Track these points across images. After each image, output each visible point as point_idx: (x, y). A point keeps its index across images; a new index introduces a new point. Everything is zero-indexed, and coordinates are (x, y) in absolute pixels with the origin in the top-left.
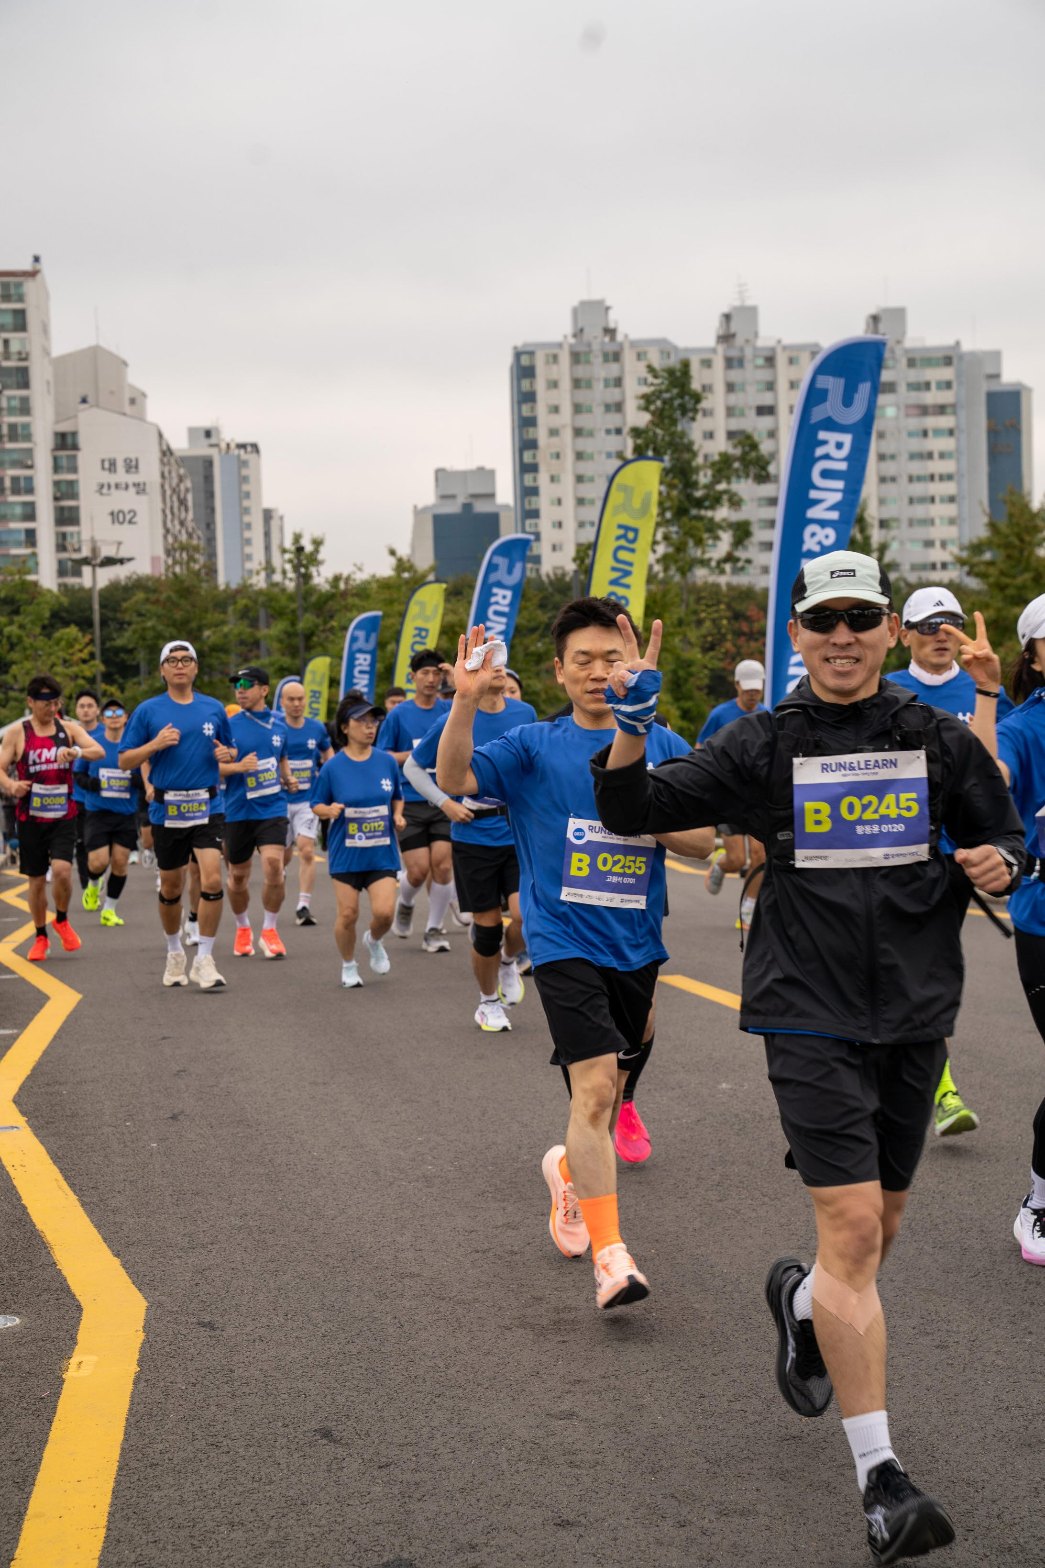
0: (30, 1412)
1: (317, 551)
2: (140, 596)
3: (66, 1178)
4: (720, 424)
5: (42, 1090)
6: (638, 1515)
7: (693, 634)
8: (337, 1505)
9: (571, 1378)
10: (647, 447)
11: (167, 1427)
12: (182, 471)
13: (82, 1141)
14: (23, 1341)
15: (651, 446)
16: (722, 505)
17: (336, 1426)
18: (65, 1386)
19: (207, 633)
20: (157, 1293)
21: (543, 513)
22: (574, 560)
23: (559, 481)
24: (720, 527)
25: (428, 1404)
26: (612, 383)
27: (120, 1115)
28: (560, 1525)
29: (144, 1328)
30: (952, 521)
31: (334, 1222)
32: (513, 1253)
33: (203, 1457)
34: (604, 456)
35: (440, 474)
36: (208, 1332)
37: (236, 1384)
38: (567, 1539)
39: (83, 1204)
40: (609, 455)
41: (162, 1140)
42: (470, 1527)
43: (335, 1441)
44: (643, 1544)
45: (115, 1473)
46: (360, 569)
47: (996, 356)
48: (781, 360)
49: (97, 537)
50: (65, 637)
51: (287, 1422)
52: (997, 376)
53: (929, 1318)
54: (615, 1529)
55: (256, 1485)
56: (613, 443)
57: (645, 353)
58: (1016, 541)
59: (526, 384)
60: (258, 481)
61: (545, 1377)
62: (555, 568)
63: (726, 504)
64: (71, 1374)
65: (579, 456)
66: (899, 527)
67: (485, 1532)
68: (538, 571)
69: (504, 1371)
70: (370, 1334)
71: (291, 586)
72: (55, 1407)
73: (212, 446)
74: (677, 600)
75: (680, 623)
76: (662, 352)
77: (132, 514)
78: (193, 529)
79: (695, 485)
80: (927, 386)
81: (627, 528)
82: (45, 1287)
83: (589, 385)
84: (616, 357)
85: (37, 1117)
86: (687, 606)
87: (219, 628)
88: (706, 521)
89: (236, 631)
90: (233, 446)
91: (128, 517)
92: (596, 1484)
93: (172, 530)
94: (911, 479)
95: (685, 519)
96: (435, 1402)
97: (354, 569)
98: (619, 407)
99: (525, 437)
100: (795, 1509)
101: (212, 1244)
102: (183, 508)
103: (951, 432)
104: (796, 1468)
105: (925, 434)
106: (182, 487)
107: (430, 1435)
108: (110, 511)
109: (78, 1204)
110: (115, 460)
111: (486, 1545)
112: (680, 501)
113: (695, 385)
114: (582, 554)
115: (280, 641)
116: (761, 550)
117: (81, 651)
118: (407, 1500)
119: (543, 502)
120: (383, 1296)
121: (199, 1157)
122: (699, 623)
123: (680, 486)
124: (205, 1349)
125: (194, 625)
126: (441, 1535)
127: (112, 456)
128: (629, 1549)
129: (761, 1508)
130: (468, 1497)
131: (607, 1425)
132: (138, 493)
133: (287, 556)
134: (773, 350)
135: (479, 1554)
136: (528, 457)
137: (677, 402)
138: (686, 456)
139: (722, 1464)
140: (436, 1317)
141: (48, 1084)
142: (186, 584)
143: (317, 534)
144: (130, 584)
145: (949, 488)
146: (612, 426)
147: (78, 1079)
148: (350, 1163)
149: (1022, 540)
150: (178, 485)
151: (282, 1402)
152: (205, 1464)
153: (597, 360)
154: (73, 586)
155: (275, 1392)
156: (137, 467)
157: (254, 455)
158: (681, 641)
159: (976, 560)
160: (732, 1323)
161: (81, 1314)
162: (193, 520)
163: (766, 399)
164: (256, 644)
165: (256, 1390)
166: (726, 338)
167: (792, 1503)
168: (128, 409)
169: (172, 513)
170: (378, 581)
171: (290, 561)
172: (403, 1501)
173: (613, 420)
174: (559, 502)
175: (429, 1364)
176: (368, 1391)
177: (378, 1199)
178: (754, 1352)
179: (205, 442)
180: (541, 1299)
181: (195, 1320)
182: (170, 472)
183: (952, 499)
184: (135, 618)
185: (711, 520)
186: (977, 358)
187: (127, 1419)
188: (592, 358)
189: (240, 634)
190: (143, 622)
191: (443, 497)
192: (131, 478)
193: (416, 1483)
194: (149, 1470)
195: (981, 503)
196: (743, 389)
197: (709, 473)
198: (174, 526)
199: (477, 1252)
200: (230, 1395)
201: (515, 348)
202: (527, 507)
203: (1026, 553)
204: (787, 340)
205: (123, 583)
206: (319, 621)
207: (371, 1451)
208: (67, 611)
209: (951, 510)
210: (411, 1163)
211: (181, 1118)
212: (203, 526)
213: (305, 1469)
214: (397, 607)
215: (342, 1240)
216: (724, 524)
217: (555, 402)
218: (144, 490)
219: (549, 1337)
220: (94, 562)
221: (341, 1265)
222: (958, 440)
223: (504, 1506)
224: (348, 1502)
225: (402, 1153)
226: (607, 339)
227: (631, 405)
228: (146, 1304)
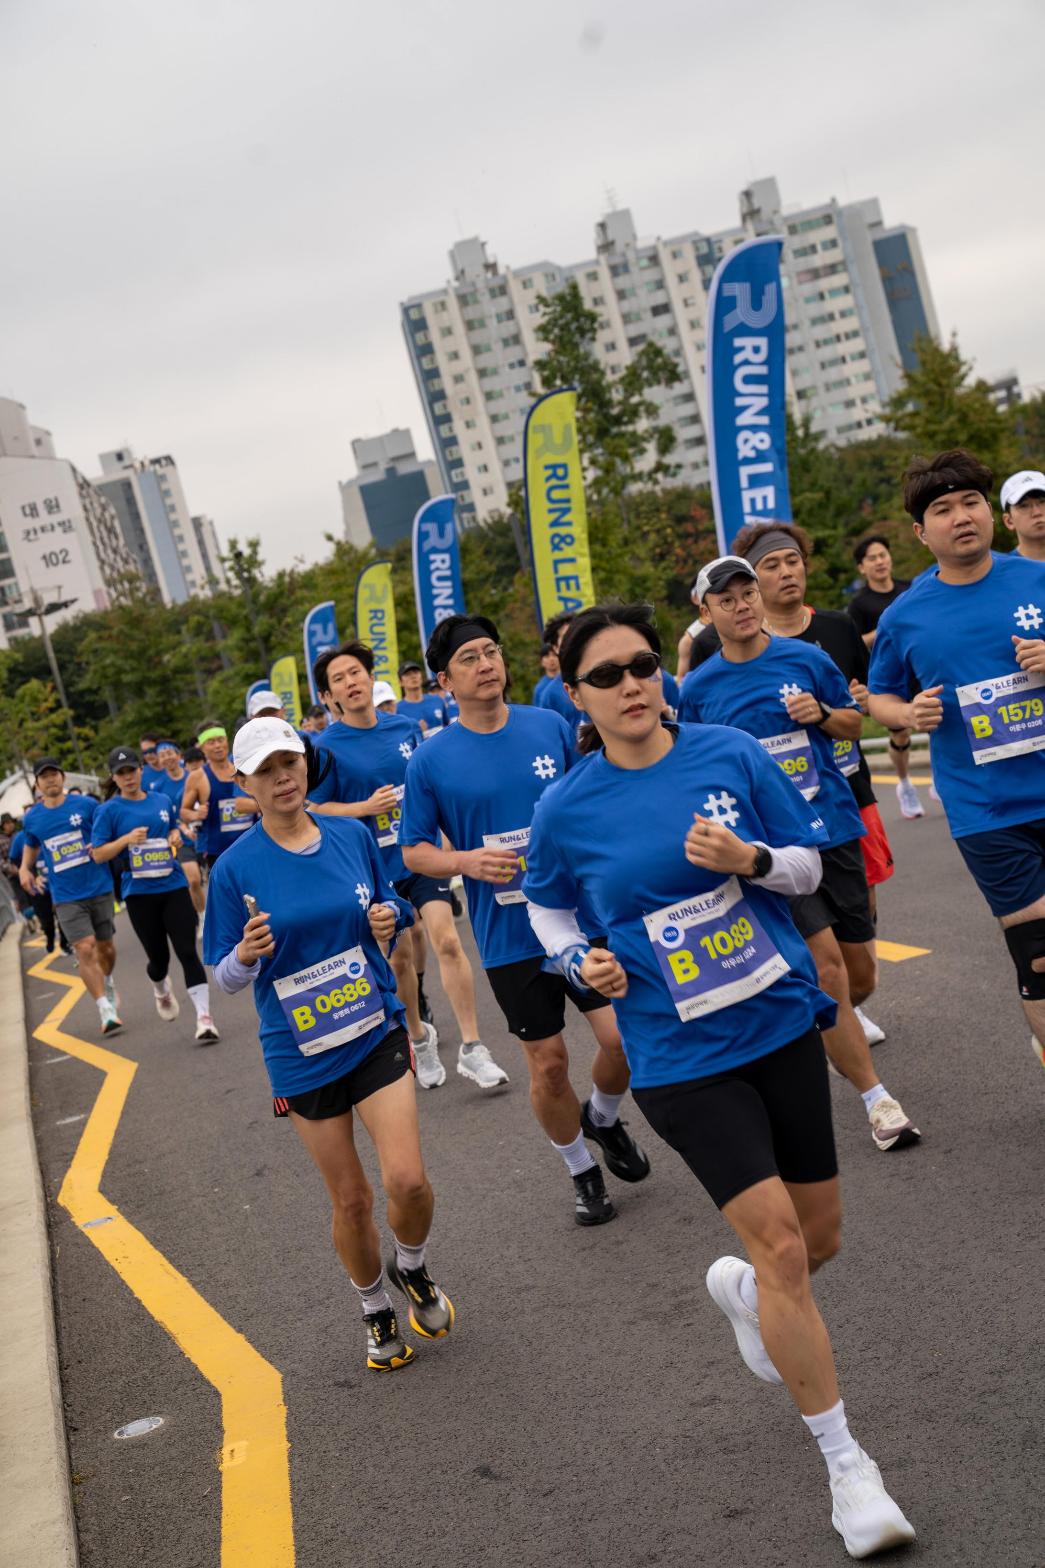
0: (197, 1513)
1: (255, 553)
2: (92, 635)
3: (171, 1261)
4: (618, 332)
5: (124, 1173)
6: (801, 1489)
7: (641, 550)
8: (513, 1544)
9: (705, 1361)
10: (555, 378)
11: (331, 1499)
12: (103, 500)
13: (176, 1218)
14: (172, 1441)
15: (559, 375)
16: (640, 417)
17: (492, 1462)
18: (224, 1478)
19: (166, 658)
20: (288, 1362)
21: (467, 460)
22: (509, 505)
23: (474, 425)
24: (645, 439)
25: (575, 1419)
26: (504, 317)
27: (206, 1183)
28: (729, 1516)
29: (284, 1400)
30: (867, 377)
31: (439, 1249)
32: (619, 1243)
33: (374, 1522)
34: (513, 391)
35: (356, 445)
36: (347, 1391)
37: (386, 1439)
38: (740, 1529)
39: (194, 1285)
40: (518, 389)
41: (253, 1200)
42: (644, 1537)
43: (495, 1478)
44: (813, 1518)
45: (294, 1558)
46: (302, 561)
47: (874, 203)
48: (665, 256)
49: (37, 587)
50: (28, 692)
51: (445, 1468)
52: (879, 224)
53: (1031, 1221)
54: (783, 1508)
55: (431, 1540)
56: (519, 376)
57: (530, 280)
58: (935, 388)
59: (420, 338)
60: (180, 492)
61: (680, 1365)
62: (491, 512)
63: (643, 414)
64: (226, 1466)
65: (489, 396)
66: (816, 394)
67: (661, 1539)
68: (474, 519)
69: (639, 1368)
70: (502, 1359)
71: (237, 592)
72: (220, 1503)
73: (126, 468)
74: (618, 520)
75: (626, 542)
76: (546, 275)
77: (64, 554)
78: (128, 554)
79: (609, 403)
80: (813, 249)
81: (554, 467)
82: (179, 1379)
83: (482, 324)
84: (503, 290)
85: (126, 1203)
86: (629, 522)
87: (177, 650)
88: (628, 436)
89: (194, 649)
90: (147, 463)
91: (61, 557)
92: (754, 1466)
93: (107, 560)
94: (818, 344)
95: (607, 440)
96: (581, 1416)
97: (296, 562)
98: (516, 339)
99: (432, 389)
100: (948, 1448)
101: (328, 1298)
102: (112, 536)
103: (847, 289)
104: (940, 1406)
105: (822, 296)
106: (107, 515)
107: (584, 1451)
108: (41, 555)
109: (189, 1285)
110: (35, 504)
111: (664, 1552)
112: (599, 422)
113: (588, 305)
114: (514, 497)
115: (240, 649)
116: (688, 448)
117: (46, 700)
118: (578, 1523)
119: (464, 450)
120: (504, 1317)
121: (293, 1210)
122: (645, 535)
123: (595, 408)
124: (347, 1410)
125: (151, 652)
126: (619, 1552)
127: (31, 500)
128: (801, 1525)
129: (917, 1455)
130: (636, 1507)
131: (750, 1403)
132: (65, 531)
133: (228, 564)
134: (654, 248)
135: (660, 1563)
136: (438, 408)
137: (573, 326)
138: (595, 376)
139: (868, 1417)
140: (560, 1326)
141: (129, 1166)
142: (135, 614)
143: (252, 536)
144: (78, 623)
145: (857, 344)
146: (514, 360)
147: (156, 1154)
148: (440, 1184)
149: (939, 385)
150: (103, 515)
151: (435, 1448)
152: (377, 1529)
153: (485, 298)
154: (23, 638)
155: (426, 1440)
156: (58, 506)
157: (170, 468)
158: (630, 559)
159: (900, 413)
160: (844, 1269)
161: (220, 1399)
162: (125, 546)
163: (659, 298)
164: (218, 656)
165: (408, 1442)
166: (606, 247)
167: (944, 1444)
168: (35, 450)
169: (103, 543)
170: (321, 568)
171: (232, 569)
172: (574, 1525)
173: (514, 354)
174: (480, 446)
175: (566, 1377)
176: (514, 1418)
177: (476, 1215)
178: (873, 1295)
179: (119, 465)
180: (657, 1285)
181: (331, 1382)
182: (91, 504)
183: (862, 355)
184: (92, 658)
185: (634, 433)
186: (855, 211)
187: (292, 1499)
188: (480, 298)
189: (199, 651)
190: (101, 660)
191: (365, 467)
192: (55, 519)
193: (583, 1504)
194: (325, 1548)
195: (892, 357)
196: (634, 294)
197: (621, 388)
198: (108, 556)
199: (584, 1249)
200: (383, 1452)
201: (402, 304)
202: (449, 458)
203: (947, 396)
204: (666, 236)
205: (71, 623)
206: (274, 621)
207: (532, 1480)
208: (23, 664)
209: (864, 366)
210: (499, 1171)
211: (266, 1172)
212: (136, 548)
213: (474, 1513)
214: (347, 591)
215: (451, 1267)
216: (646, 435)
217: (453, 348)
218: (70, 527)
219: (674, 1322)
220: (39, 612)
221: (456, 1292)
222: (855, 296)
223: (672, 1508)
224: (523, 1537)
225: (487, 1162)
226: (490, 275)
227: (529, 338)
228: (281, 1376)
